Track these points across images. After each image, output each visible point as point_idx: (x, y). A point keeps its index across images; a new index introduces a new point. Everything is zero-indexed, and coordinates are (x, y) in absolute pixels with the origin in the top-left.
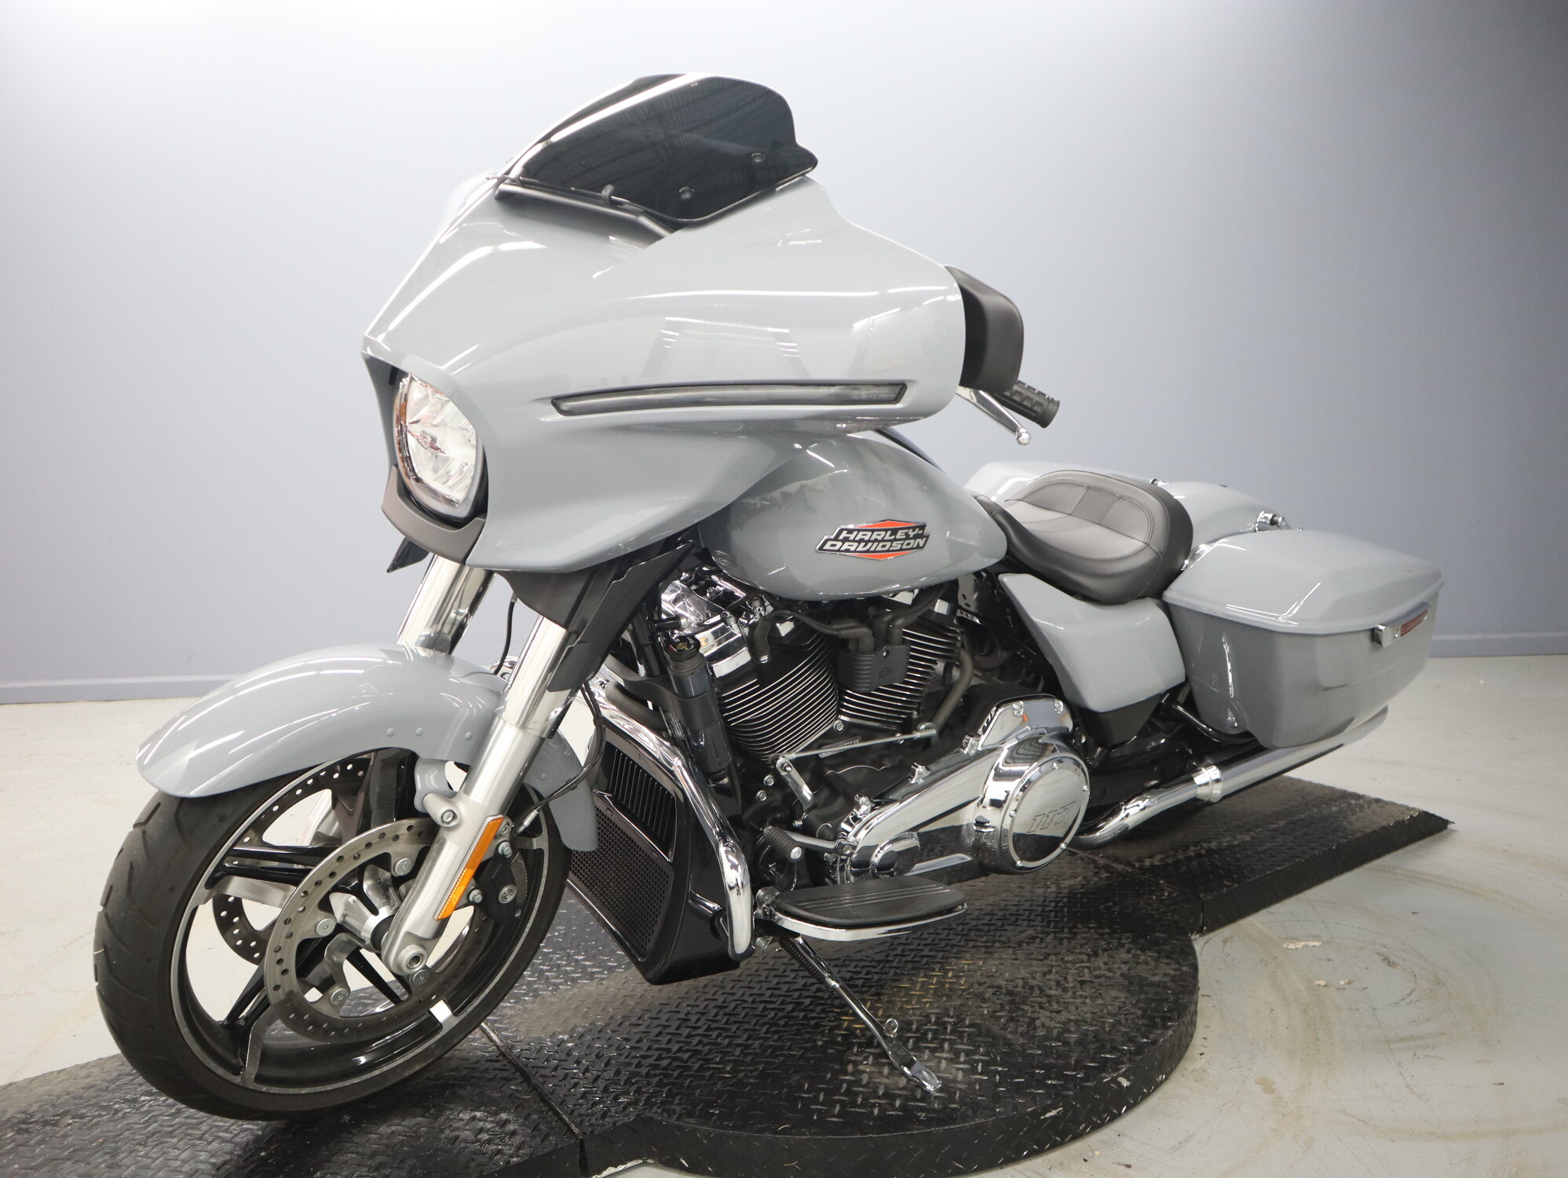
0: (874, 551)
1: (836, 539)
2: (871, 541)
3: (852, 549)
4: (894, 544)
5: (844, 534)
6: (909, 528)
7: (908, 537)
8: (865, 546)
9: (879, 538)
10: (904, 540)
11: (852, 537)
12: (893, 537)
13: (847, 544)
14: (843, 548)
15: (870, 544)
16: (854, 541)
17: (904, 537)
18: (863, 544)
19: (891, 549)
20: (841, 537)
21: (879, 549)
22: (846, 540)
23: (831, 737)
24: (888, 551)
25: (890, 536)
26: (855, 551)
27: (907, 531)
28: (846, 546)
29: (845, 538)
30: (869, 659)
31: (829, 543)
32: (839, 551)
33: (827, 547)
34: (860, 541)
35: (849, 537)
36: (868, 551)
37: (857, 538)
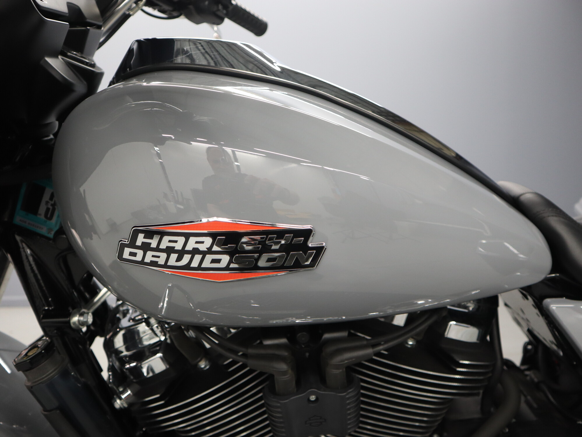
2: (188, 252)
9: (203, 248)
13: (149, 254)
16: (157, 249)
18: (174, 257)
20: (139, 243)
24: (227, 268)
26: (165, 266)
29: (143, 243)
30: (279, 405)
31: (127, 251)
32: (142, 262)
33: (126, 255)
34: (169, 251)
35: (150, 244)
36: (187, 267)
37: (163, 246)
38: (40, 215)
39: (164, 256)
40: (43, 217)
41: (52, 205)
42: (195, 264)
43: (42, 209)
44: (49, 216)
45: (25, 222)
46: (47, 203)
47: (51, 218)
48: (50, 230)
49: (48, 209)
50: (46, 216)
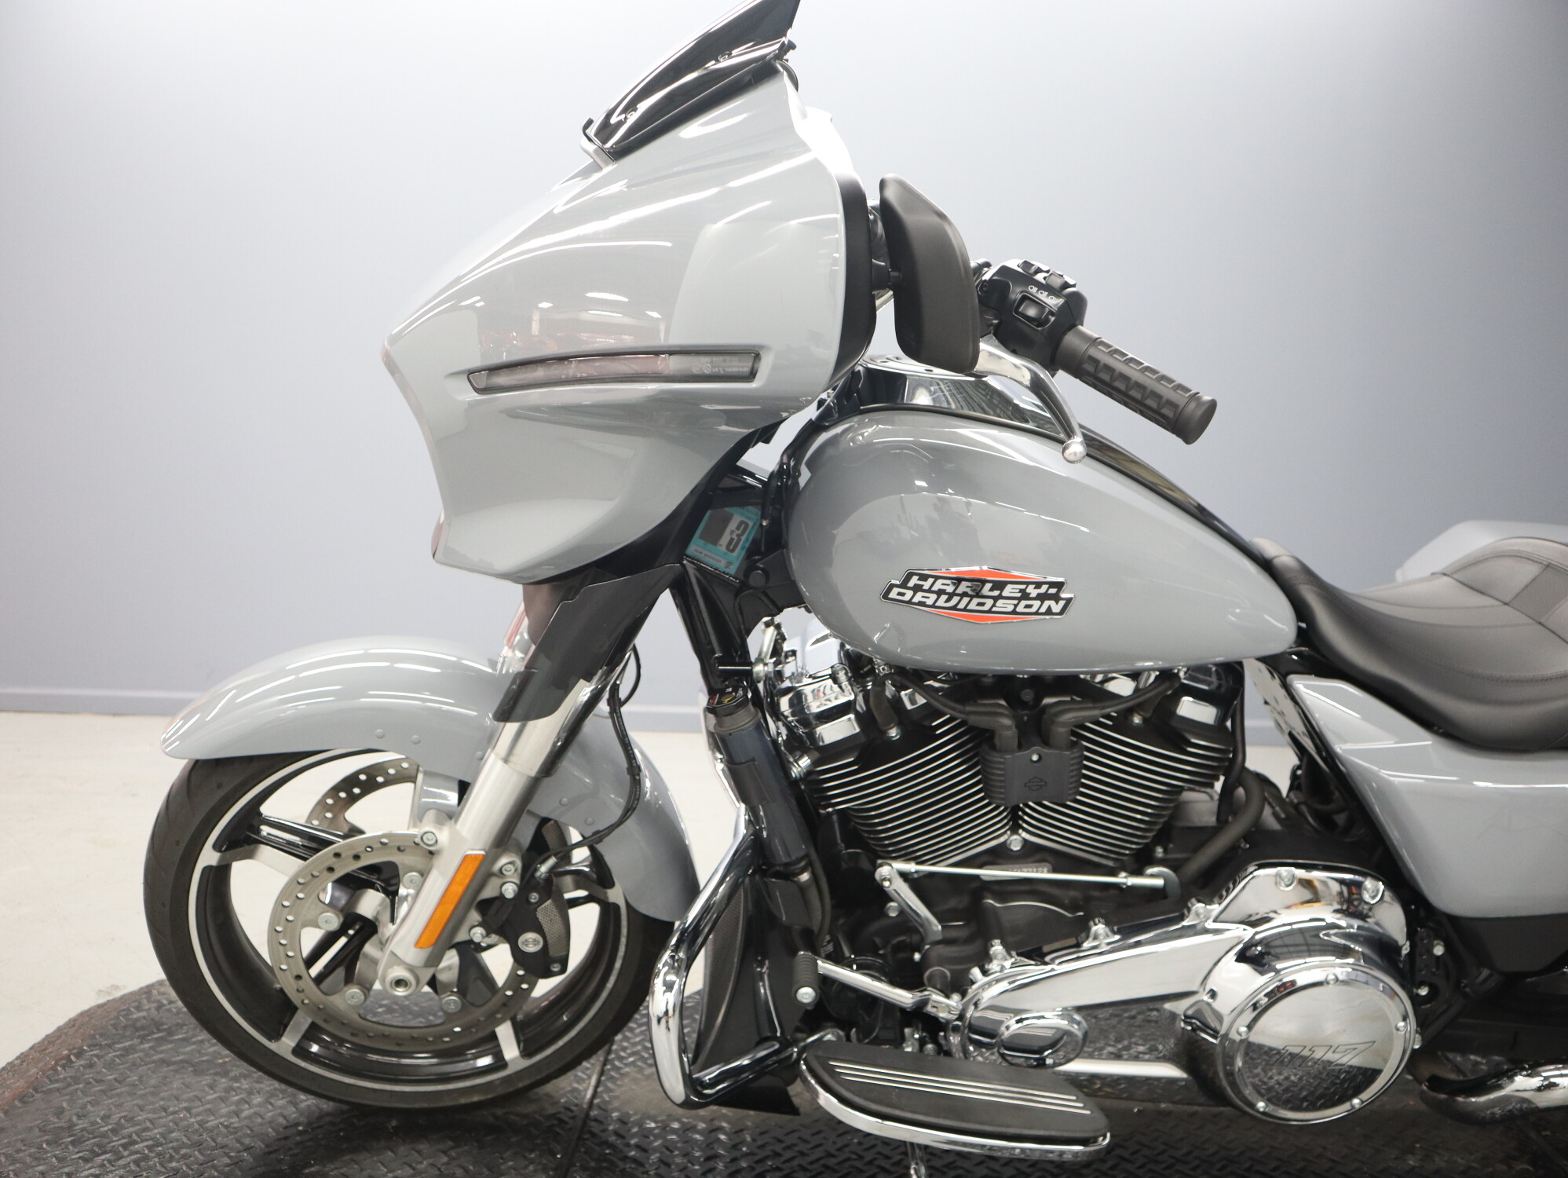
0: (965, 610)
1: (904, 585)
2: (958, 595)
3: (930, 602)
4: (1000, 603)
5: (914, 581)
6: (1028, 583)
7: (1025, 596)
8: (947, 601)
10: (1020, 599)
11: (927, 585)
12: (996, 593)
13: (919, 594)
14: (915, 600)
15: (956, 599)
16: (929, 591)
17: (1019, 595)
18: (944, 597)
19: (994, 609)
20: (911, 584)
21: (972, 606)
22: (917, 589)
23: (999, 855)
24: (989, 611)
25: (991, 590)
26: (933, 606)
27: (1023, 587)
28: (918, 597)
29: (916, 585)
30: (1002, 760)
31: (896, 590)
32: (910, 602)
33: (893, 594)
34: (940, 593)
35: (923, 586)
36: (954, 608)
37: (935, 588)
38: (721, 545)
39: (933, 597)
40: (723, 549)
41: (737, 535)
42: (961, 606)
43: (725, 539)
44: (731, 548)
45: (701, 553)
46: (732, 532)
47: (733, 551)
48: (729, 564)
49: (732, 540)
50: (728, 548)
